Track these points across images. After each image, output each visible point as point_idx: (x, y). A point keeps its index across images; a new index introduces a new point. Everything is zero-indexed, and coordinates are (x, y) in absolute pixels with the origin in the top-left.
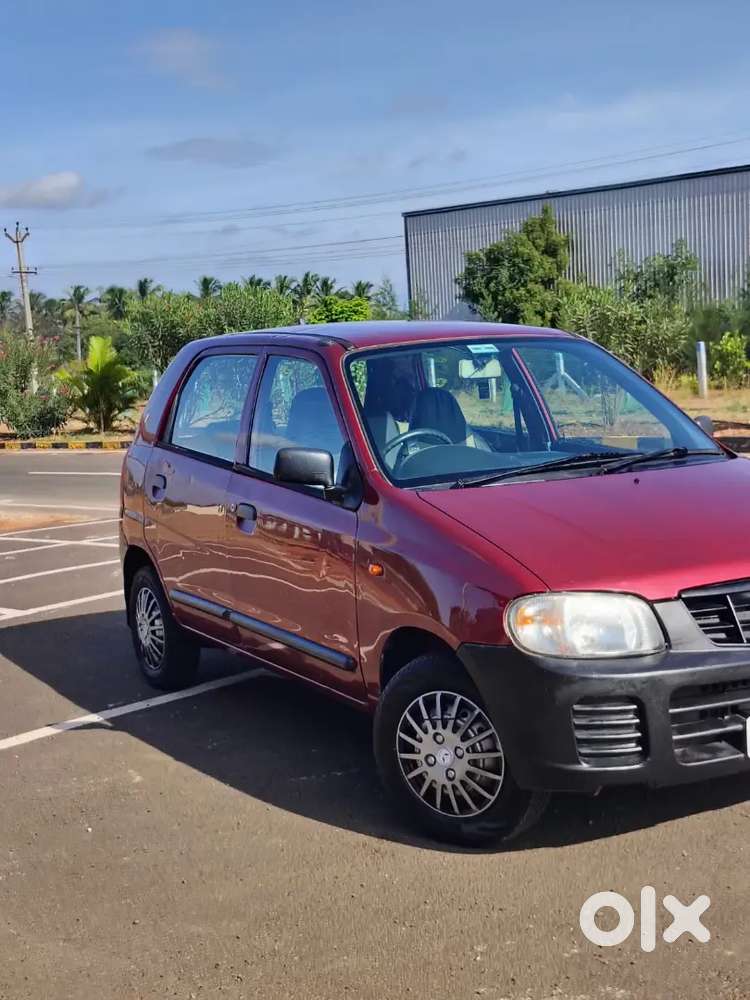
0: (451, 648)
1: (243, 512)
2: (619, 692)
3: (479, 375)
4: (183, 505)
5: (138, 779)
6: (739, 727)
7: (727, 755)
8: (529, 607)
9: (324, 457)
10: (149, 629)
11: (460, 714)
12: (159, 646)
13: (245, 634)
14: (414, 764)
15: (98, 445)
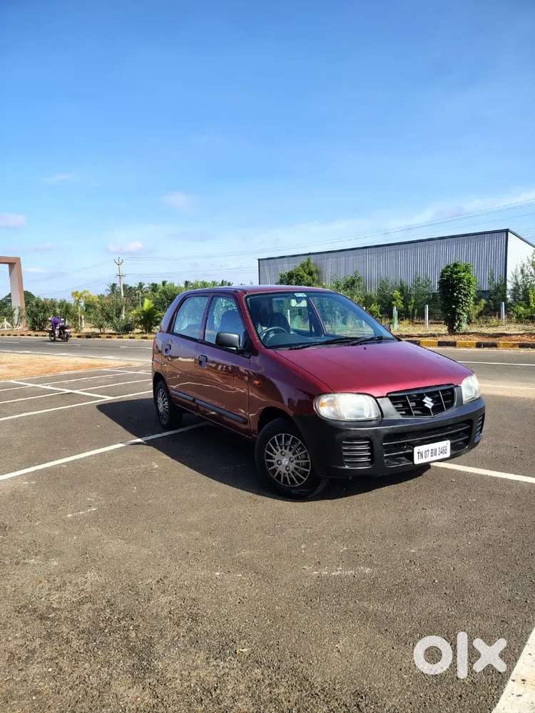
0: (289, 416)
1: (202, 358)
2: (362, 436)
3: (298, 305)
4: (178, 357)
5: (156, 466)
6: (411, 451)
7: (405, 463)
8: (325, 399)
9: (236, 336)
10: (162, 405)
11: (293, 443)
12: (166, 412)
13: (201, 408)
14: (272, 464)
15: (146, 338)
